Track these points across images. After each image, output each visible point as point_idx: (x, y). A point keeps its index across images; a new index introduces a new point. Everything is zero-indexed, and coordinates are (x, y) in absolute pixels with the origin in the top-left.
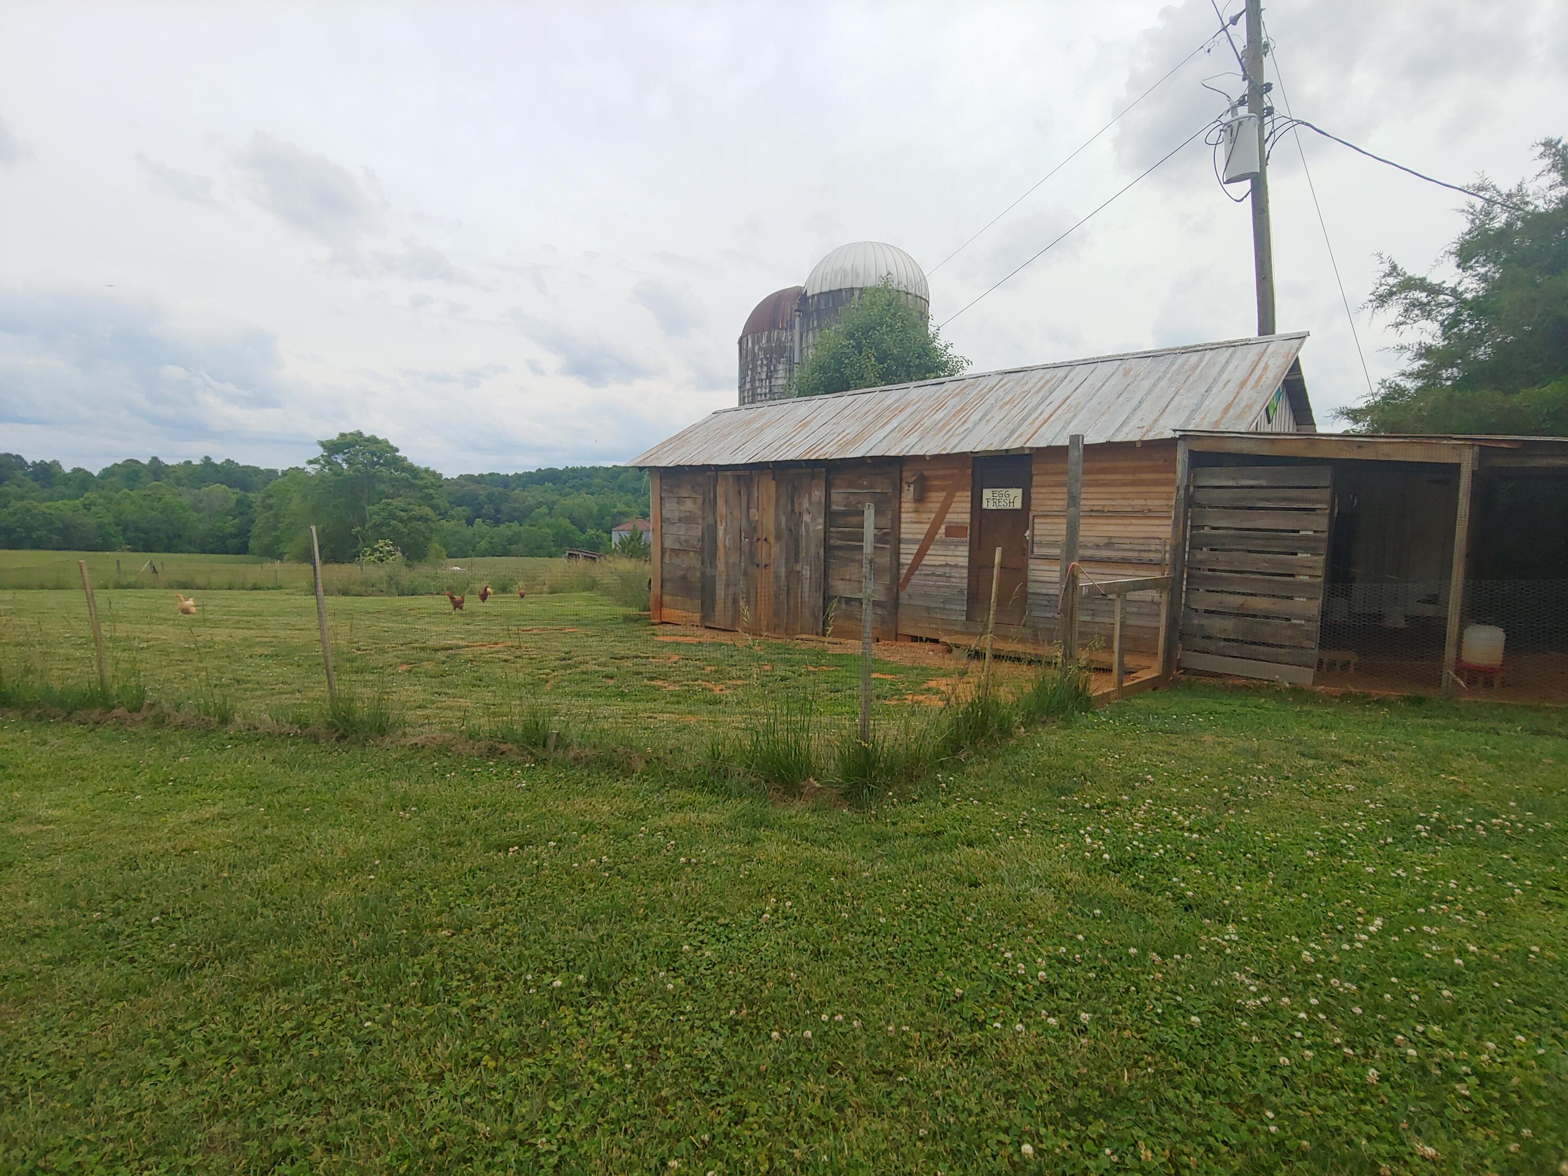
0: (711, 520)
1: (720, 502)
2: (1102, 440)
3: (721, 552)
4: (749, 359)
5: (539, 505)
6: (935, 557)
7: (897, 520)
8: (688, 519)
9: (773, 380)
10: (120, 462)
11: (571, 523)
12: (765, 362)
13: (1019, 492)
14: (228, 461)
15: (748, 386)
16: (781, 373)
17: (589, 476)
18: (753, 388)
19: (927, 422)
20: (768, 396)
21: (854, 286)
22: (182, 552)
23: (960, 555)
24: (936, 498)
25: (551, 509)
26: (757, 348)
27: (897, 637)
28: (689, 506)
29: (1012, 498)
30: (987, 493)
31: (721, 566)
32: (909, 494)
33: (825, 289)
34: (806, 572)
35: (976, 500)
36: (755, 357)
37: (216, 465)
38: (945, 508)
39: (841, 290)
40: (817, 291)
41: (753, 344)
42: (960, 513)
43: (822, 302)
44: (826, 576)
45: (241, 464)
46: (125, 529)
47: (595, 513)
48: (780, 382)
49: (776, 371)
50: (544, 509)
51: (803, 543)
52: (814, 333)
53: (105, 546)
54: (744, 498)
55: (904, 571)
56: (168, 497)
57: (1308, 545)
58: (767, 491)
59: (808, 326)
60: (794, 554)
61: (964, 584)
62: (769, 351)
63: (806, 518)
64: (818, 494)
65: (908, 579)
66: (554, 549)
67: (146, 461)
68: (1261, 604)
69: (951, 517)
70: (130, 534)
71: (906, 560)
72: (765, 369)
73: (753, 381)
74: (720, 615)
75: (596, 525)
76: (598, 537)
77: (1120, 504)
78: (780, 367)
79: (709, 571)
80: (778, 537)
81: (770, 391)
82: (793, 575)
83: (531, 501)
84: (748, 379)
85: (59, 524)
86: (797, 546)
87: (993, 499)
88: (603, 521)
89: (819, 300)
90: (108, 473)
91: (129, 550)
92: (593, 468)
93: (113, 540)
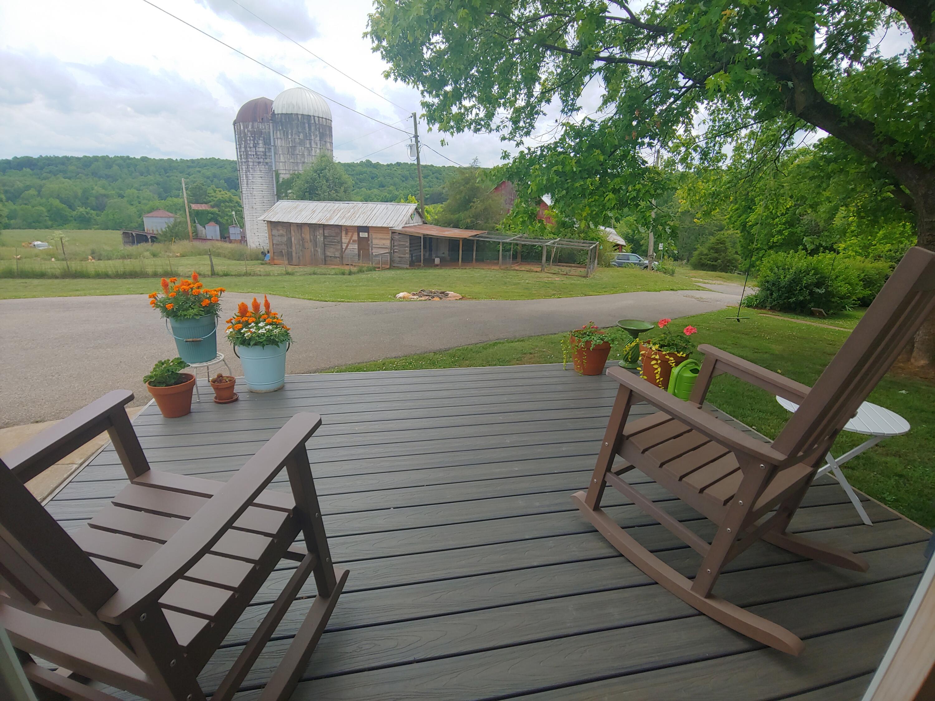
0: (290, 236)
1: (292, 232)
2: (380, 226)
3: (293, 245)
4: (242, 135)
5: (28, 188)
6: (350, 247)
7: (341, 238)
8: (282, 235)
9: (257, 148)
11: (61, 202)
12: (251, 138)
13: (367, 234)
15: (243, 149)
16: (261, 145)
17: (63, 164)
18: (246, 151)
19: (347, 216)
20: (255, 156)
23: (356, 246)
24: (350, 234)
25: (39, 191)
26: (246, 130)
27: (343, 264)
28: (281, 232)
29: (365, 235)
30: (361, 233)
31: (294, 248)
32: (344, 233)
33: (284, 112)
34: (319, 250)
35: (359, 235)
36: (245, 135)
38: (352, 236)
39: (292, 114)
40: (280, 112)
41: (244, 128)
42: (355, 237)
43: (283, 118)
44: (324, 251)
47: (80, 194)
48: (261, 150)
49: (258, 144)
50: (32, 192)
51: (318, 243)
52: (280, 132)
54: (300, 231)
55: (344, 250)
57: (407, 247)
58: (306, 230)
59: (277, 128)
60: (316, 245)
61: (357, 252)
62: (253, 133)
63: (318, 237)
64: (321, 231)
65: (345, 251)
66: (50, 223)
68: (402, 256)
69: (353, 238)
71: (344, 247)
72: (252, 142)
73: (245, 147)
74: (295, 260)
75: (83, 204)
76: (87, 213)
77: (385, 237)
78: (260, 142)
79: (290, 250)
80: (311, 241)
81: (256, 153)
82: (316, 251)
83: (19, 185)
84: (243, 146)
86: (316, 243)
87: (362, 235)
88: (89, 201)
92: (66, 158)
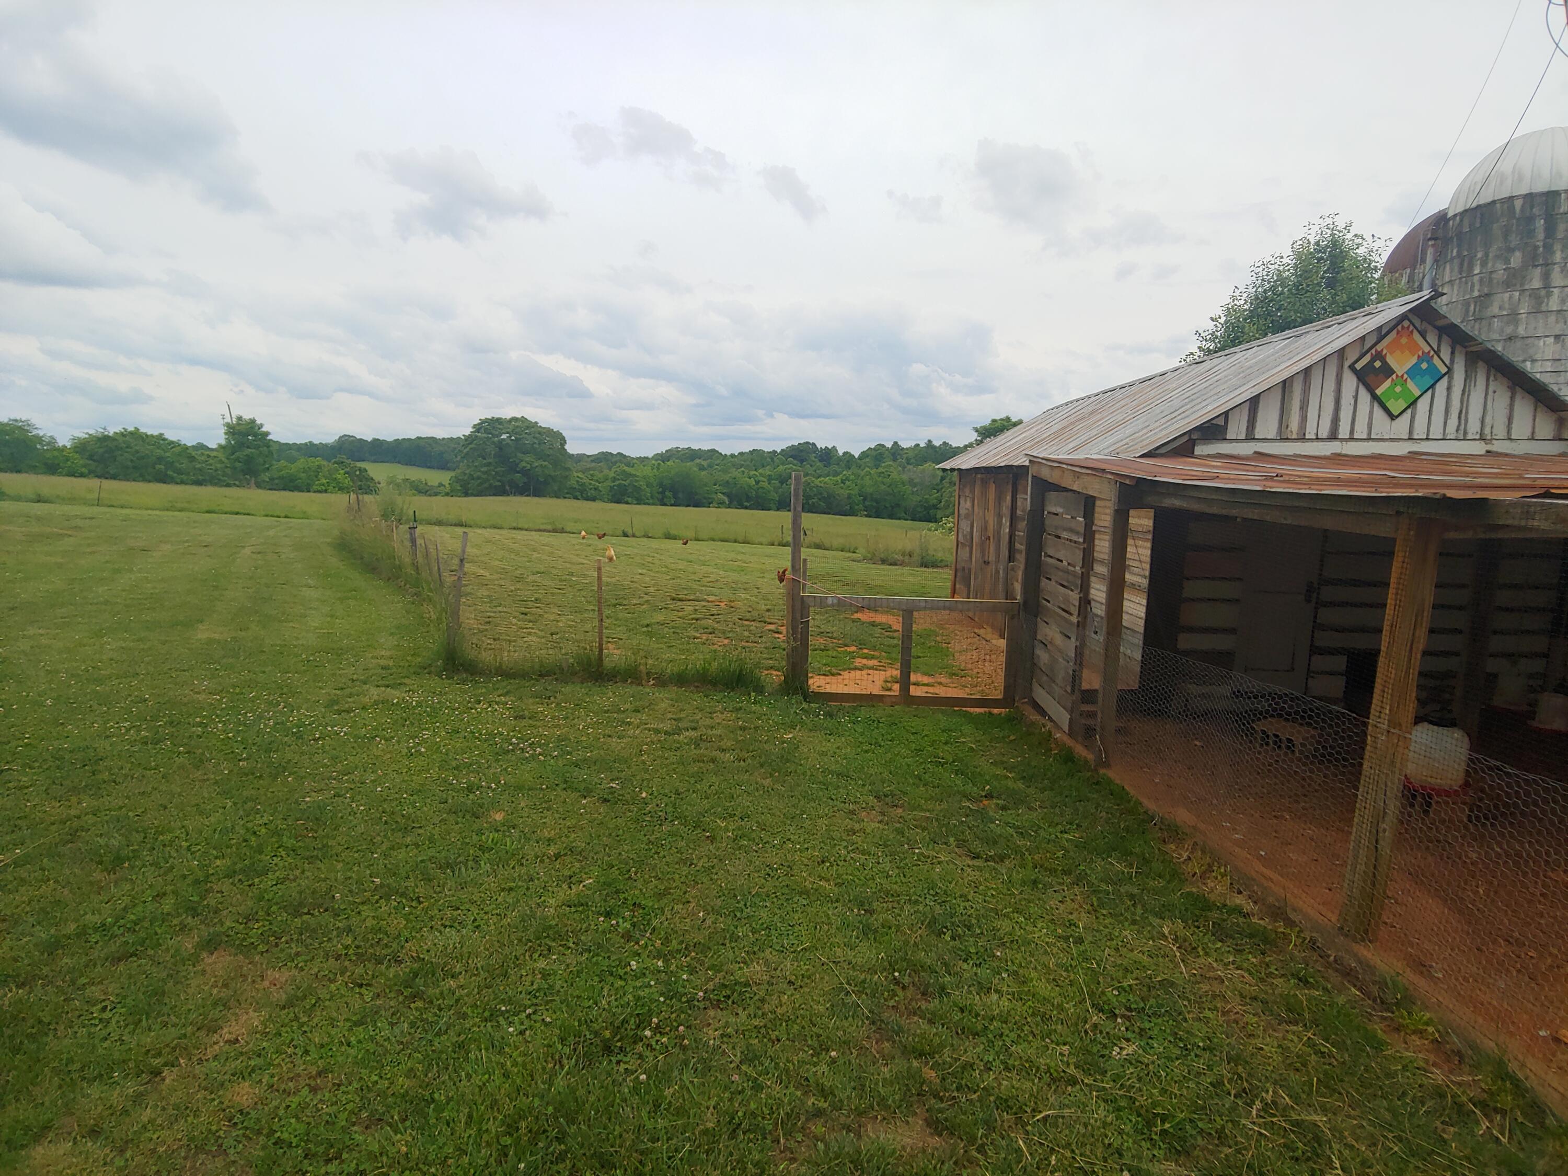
1: (976, 502)
10: (873, 447)
14: (944, 443)
21: (1496, 198)
22: (899, 519)
37: (935, 447)
39: (1494, 202)
45: (954, 446)
46: (865, 499)
53: (851, 513)
54: (984, 499)
56: (894, 475)
67: (889, 445)
70: (867, 503)
85: (825, 495)
89: (1461, 220)
90: (864, 455)
91: (866, 516)
93: (856, 507)
